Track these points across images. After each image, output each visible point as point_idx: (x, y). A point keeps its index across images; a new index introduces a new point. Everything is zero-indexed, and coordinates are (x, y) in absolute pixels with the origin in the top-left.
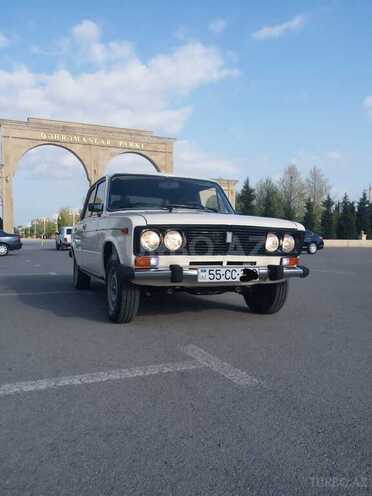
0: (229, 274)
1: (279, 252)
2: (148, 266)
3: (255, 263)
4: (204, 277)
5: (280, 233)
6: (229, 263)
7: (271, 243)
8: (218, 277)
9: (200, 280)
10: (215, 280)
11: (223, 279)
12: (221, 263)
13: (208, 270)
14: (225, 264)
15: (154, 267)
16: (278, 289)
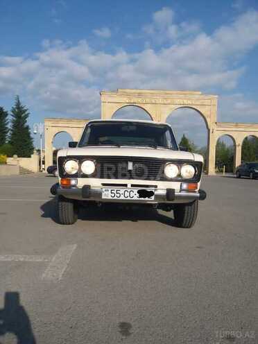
0: (127, 194)
1: (179, 178)
2: (69, 186)
3: (156, 186)
4: (107, 195)
5: (180, 163)
6: (132, 186)
7: (171, 171)
8: (118, 195)
9: (103, 197)
10: (115, 198)
11: (122, 197)
12: (126, 185)
13: (110, 190)
14: (129, 186)
15: (74, 186)
16: (186, 208)
